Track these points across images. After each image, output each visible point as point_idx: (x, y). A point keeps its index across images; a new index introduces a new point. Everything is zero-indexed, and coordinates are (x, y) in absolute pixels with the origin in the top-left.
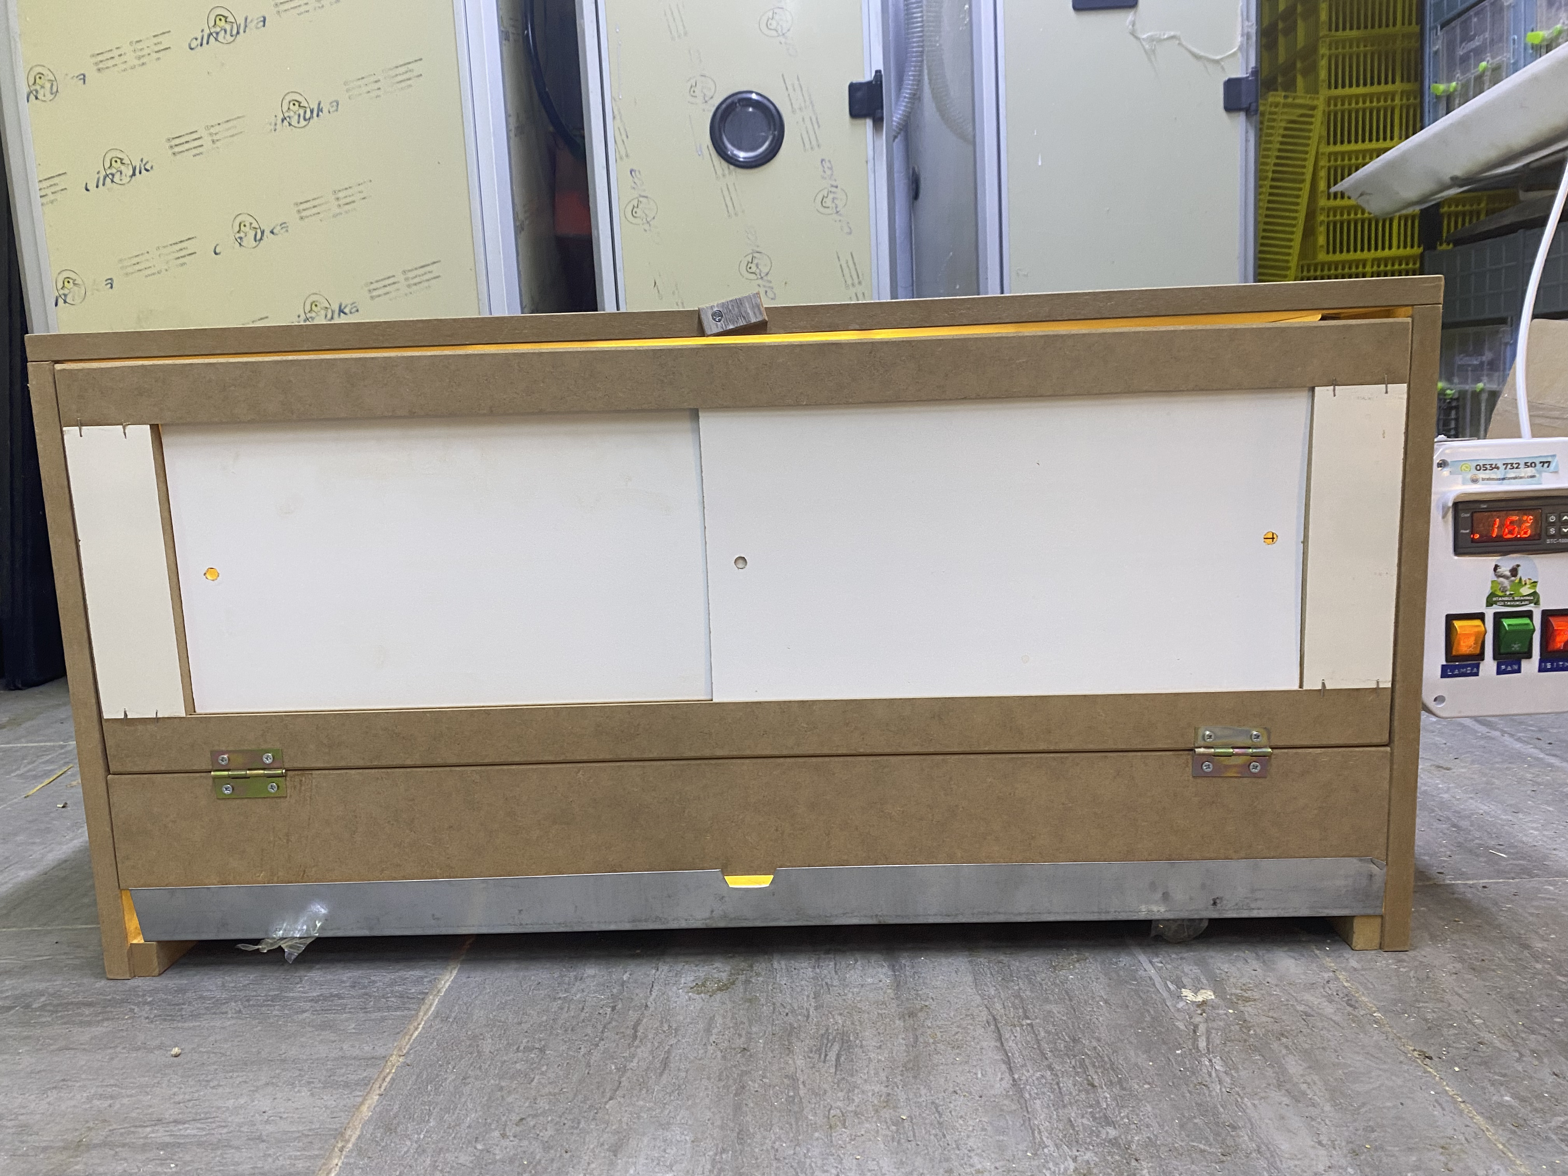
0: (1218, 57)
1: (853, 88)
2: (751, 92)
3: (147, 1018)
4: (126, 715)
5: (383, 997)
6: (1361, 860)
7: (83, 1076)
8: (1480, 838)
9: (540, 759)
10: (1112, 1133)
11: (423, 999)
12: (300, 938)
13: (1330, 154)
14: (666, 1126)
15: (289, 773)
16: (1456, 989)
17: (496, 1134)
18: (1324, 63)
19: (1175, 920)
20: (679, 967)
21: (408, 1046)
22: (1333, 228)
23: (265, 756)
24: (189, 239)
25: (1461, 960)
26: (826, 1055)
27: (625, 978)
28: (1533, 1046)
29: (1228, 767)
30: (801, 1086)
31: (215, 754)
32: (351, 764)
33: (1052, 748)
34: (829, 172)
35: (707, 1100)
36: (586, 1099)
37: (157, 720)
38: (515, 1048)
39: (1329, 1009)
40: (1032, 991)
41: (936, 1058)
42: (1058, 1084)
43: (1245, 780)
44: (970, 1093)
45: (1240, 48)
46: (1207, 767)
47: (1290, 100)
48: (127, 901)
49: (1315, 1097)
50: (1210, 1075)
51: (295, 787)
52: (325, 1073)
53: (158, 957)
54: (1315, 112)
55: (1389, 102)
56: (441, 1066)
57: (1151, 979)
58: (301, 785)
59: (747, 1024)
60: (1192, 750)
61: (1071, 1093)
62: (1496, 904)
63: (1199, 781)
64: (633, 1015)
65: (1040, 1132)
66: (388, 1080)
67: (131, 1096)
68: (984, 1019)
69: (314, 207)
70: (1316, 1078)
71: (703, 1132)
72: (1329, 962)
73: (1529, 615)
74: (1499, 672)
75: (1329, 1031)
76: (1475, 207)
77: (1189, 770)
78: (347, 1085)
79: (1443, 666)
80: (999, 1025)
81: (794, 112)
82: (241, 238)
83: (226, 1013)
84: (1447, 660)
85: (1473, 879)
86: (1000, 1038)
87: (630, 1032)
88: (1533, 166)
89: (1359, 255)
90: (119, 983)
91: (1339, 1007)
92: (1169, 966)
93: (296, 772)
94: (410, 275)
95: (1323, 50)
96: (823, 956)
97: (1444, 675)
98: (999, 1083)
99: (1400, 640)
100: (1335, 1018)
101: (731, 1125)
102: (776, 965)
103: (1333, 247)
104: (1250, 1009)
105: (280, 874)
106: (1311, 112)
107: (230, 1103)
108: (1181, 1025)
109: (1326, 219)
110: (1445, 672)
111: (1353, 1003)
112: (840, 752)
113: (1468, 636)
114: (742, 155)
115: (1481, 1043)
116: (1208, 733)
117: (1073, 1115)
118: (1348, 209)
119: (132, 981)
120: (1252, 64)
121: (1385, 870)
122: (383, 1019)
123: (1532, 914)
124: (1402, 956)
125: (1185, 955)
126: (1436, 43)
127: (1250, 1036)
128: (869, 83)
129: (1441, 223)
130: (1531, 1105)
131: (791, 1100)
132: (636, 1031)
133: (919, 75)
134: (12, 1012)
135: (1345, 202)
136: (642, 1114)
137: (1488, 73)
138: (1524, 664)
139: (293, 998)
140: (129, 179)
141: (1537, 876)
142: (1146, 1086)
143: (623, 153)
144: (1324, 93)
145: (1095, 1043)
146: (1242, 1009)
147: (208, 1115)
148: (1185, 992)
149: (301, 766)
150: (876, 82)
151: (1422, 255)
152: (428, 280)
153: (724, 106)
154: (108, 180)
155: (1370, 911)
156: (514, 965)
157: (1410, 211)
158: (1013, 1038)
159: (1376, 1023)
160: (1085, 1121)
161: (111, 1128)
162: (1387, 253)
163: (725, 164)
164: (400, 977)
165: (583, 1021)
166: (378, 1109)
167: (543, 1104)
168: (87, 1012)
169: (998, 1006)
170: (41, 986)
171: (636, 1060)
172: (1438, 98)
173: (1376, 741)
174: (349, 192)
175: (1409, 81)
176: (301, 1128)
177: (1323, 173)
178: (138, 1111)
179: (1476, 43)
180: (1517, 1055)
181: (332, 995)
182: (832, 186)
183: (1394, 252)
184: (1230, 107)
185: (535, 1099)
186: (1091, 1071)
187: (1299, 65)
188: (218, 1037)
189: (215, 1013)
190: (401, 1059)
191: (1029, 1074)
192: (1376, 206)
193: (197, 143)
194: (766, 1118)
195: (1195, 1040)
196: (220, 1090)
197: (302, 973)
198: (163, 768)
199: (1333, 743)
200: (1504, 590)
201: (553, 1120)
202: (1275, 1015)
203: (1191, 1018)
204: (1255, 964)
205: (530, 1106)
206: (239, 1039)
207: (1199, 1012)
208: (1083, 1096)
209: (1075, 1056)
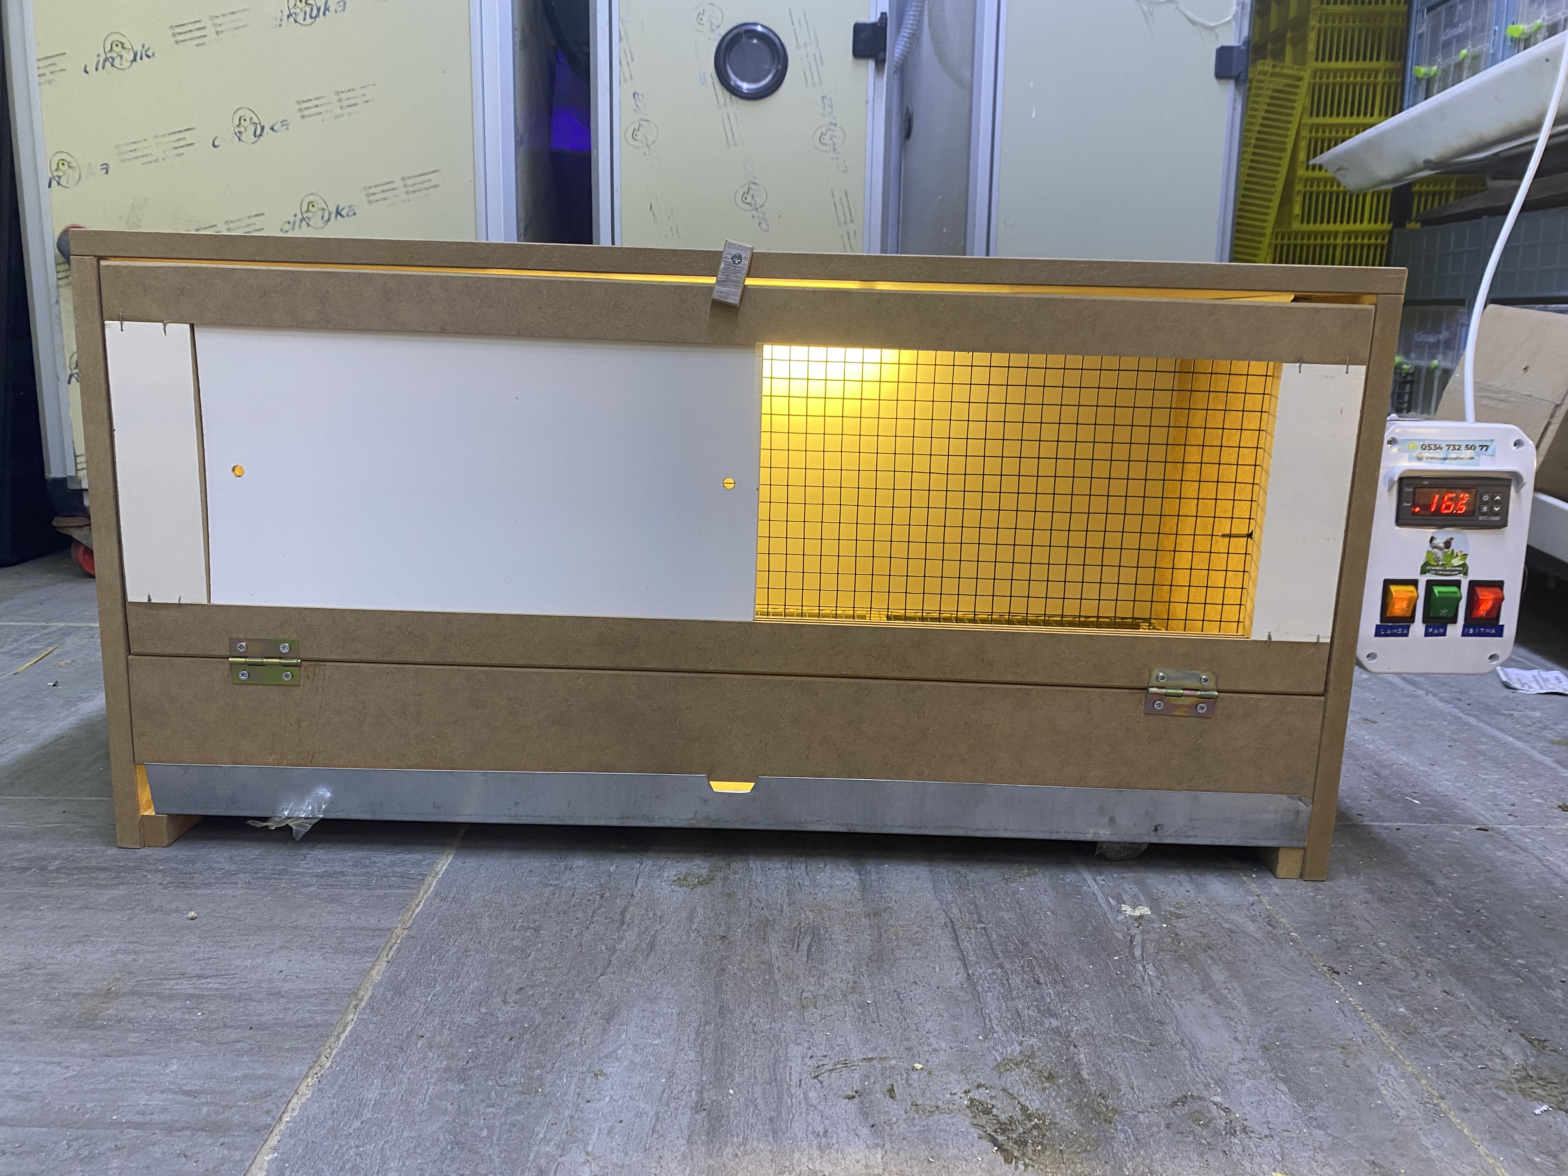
0: (1213, 24)
1: (859, 28)
2: (756, 24)
3: (161, 884)
4: (150, 599)
5: (385, 876)
6: (1290, 797)
7: (106, 933)
8: (1398, 786)
9: (544, 663)
10: (1055, 1023)
11: (423, 880)
12: (306, 818)
13: (1312, 125)
14: (653, 1000)
15: (305, 663)
16: (1365, 916)
17: (499, 1000)
18: (1313, 35)
19: (1118, 843)
20: (662, 862)
21: (411, 921)
22: (1308, 197)
23: (282, 646)
24: (188, 130)
25: (1371, 891)
26: (799, 946)
27: (612, 870)
28: (1428, 967)
29: (1178, 707)
30: (776, 971)
31: (234, 641)
32: (363, 659)
33: (1019, 680)
34: (828, 109)
35: (691, 980)
36: (579, 973)
37: (180, 605)
38: (512, 927)
39: (1251, 928)
40: (986, 900)
41: (898, 953)
42: (1007, 980)
43: (1193, 720)
44: (929, 985)
45: (1235, 17)
46: (1158, 706)
47: (1277, 70)
48: (141, 775)
49: (1235, 1001)
50: (1143, 979)
51: (308, 677)
52: (335, 941)
53: (168, 829)
54: (1300, 83)
55: (1372, 79)
56: (443, 939)
57: (1094, 894)
58: (315, 675)
59: (726, 916)
60: (1146, 689)
61: (1019, 989)
62: (1407, 845)
63: (1150, 717)
64: (620, 903)
65: (990, 1020)
66: (394, 949)
67: (153, 952)
68: (943, 921)
69: (316, 106)
70: (1236, 985)
71: (687, 1007)
72: (1254, 887)
73: (1458, 584)
74: (1427, 634)
75: (1250, 946)
76: (1445, 188)
77: (1141, 707)
78: (356, 952)
79: (1377, 626)
80: (956, 927)
81: (798, 47)
82: (240, 132)
83: (236, 883)
84: (1381, 621)
85: (1389, 821)
86: (956, 938)
87: (617, 917)
88: (1502, 155)
89: (1331, 227)
90: (130, 852)
91: (1261, 926)
92: (1111, 884)
93: (311, 663)
94: (409, 182)
95: (1313, 23)
96: (795, 859)
97: (1377, 634)
98: (955, 977)
99: (1341, 600)
100: (1256, 936)
101: (713, 1001)
102: (751, 865)
103: (1306, 218)
104: (1181, 925)
105: (290, 757)
106: (1297, 83)
107: (248, 963)
108: (1119, 935)
109: (1303, 189)
110: (1380, 631)
111: (1273, 923)
112: (824, 673)
113: (1403, 599)
114: (745, 86)
115: (1383, 963)
116: (1161, 674)
117: (1020, 1006)
118: (1326, 181)
119: (142, 850)
120: (1245, 33)
121: (1311, 806)
122: (386, 896)
123: (1438, 855)
124: (1320, 885)
125: (1126, 875)
126: (1421, 26)
127: (1180, 948)
128: (874, 25)
129: (1413, 201)
130: (1422, 1016)
131: (766, 983)
132: (623, 917)
133: (919, 16)
134: (29, 873)
135: (1322, 174)
136: (632, 989)
137: (1469, 61)
138: (1450, 628)
139: (299, 873)
140: (128, 64)
141: (1446, 822)
142: (1086, 986)
143: (627, 76)
144: (1312, 64)
145: (1042, 947)
146: (1175, 924)
147: (228, 972)
148: (1124, 907)
149: (316, 657)
150: (881, 23)
151: (1391, 232)
152: (426, 189)
153: (730, 36)
154: (108, 64)
155: (1295, 844)
156: (506, 854)
157: (1384, 188)
158: (968, 939)
159: (1292, 941)
160: (1030, 1012)
161: (138, 979)
162: (1358, 226)
163: (727, 94)
164: (399, 859)
165: (574, 906)
166: (387, 974)
167: (540, 976)
168: (103, 876)
169: (955, 910)
170: (55, 851)
171: (624, 942)
172: (1419, 80)
173: (1312, 690)
174: (350, 94)
175: (1392, 59)
176: (316, 987)
177: (1303, 144)
178: (161, 965)
179: (1460, 30)
180: (1414, 974)
181: (336, 872)
182: (831, 124)
183: (1365, 226)
184: (1221, 74)
185: (533, 972)
186: (1037, 971)
187: (1289, 35)
188: (230, 904)
189: (225, 883)
190: (405, 932)
191: (981, 971)
192: (1351, 181)
193: (199, 33)
194: (744, 997)
195: (1131, 948)
196: (238, 950)
197: (305, 851)
198: (182, 652)
199: (1274, 690)
200: (1438, 561)
201: (549, 990)
202: (1203, 931)
203: (1128, 930)
204: (1188, 886)
205: (528, 978)
206: (251, 906)
207: (1136, 925)
208: (1030, 991)
209: (1023, 957)
